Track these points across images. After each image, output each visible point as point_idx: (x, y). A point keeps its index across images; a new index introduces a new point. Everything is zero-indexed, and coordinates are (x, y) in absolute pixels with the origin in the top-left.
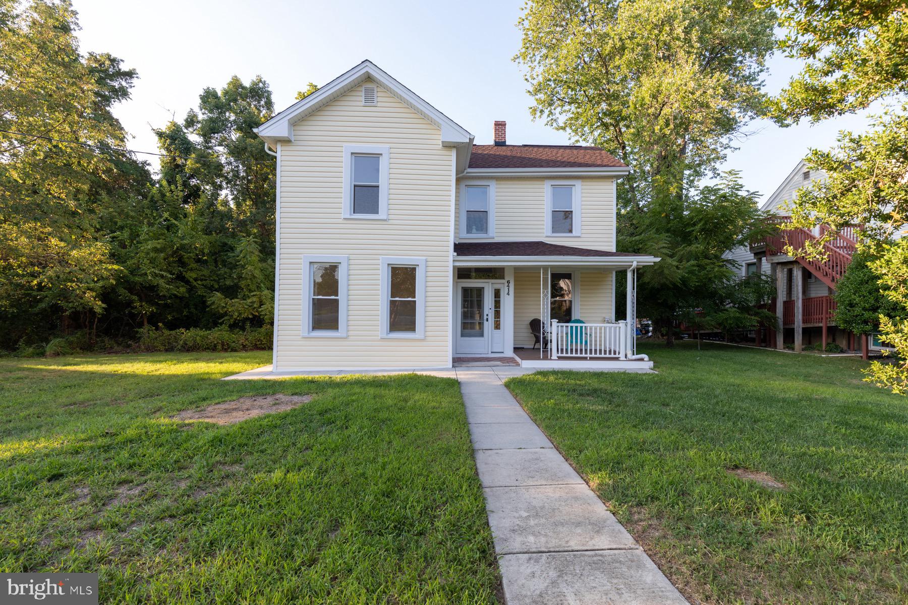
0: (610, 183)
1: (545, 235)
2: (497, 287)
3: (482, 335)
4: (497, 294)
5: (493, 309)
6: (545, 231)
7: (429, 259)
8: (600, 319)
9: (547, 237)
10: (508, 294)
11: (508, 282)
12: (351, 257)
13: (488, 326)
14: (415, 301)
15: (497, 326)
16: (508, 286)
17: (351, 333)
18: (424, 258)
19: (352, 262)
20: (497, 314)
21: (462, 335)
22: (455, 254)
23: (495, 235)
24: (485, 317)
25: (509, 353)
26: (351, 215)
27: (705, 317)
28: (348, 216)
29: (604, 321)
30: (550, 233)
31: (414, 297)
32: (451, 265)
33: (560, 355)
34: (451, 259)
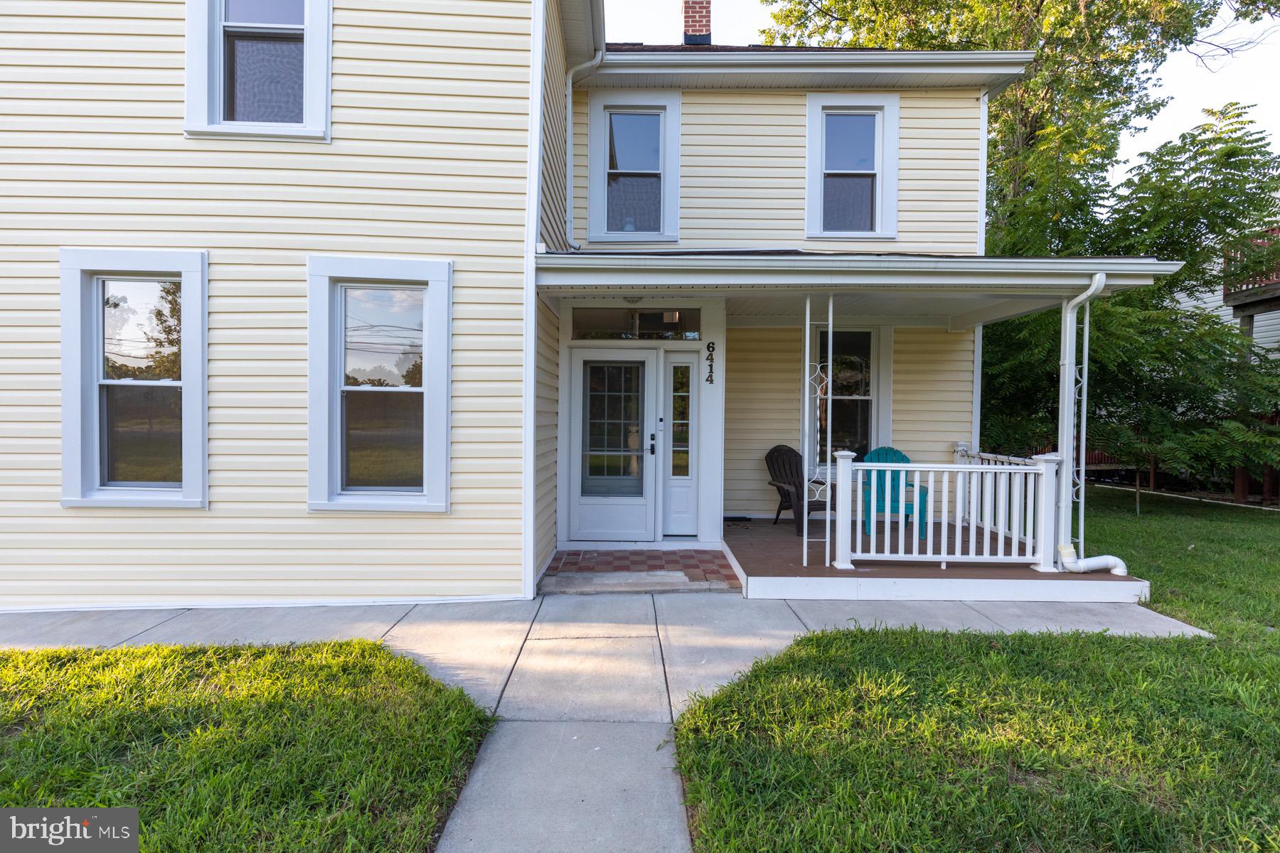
0: (972, 103)
1: (805, 234)
2: (680, 360)
3: (639, 492)
4: (681, 379)
5: (670, 421)
6: (805, 224)
7: (461, 263)
8: (943, 447)
9: (810, 239)
10: (710, 380)
11: (711, 347)
12: (216, 255)
13: (656, 466)
14: (421, 394)
15: (681, 469)
16: (710, 358)
17: (217, 493)
18: (449, 259)
19: (216, 271)
20: (681, 437)
21: (585, 492)
22: (542, 248)
23: (680, 234)
24: (647, 443)
25: (712, 538)
26: (211, 121)
27: (1160, 443)
28: (203, 126)
29: (954, 453)
30: (818, 230)
31: (420, 385)
32: (529, 282)
33: (859, 555)
34: (529, 264)
